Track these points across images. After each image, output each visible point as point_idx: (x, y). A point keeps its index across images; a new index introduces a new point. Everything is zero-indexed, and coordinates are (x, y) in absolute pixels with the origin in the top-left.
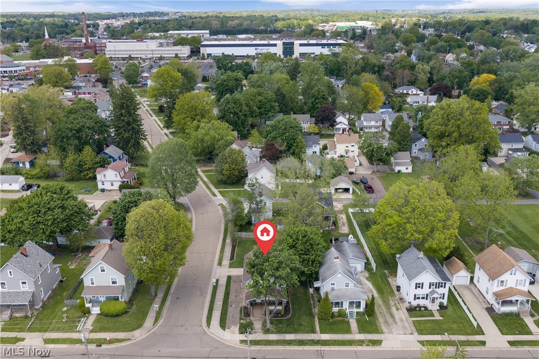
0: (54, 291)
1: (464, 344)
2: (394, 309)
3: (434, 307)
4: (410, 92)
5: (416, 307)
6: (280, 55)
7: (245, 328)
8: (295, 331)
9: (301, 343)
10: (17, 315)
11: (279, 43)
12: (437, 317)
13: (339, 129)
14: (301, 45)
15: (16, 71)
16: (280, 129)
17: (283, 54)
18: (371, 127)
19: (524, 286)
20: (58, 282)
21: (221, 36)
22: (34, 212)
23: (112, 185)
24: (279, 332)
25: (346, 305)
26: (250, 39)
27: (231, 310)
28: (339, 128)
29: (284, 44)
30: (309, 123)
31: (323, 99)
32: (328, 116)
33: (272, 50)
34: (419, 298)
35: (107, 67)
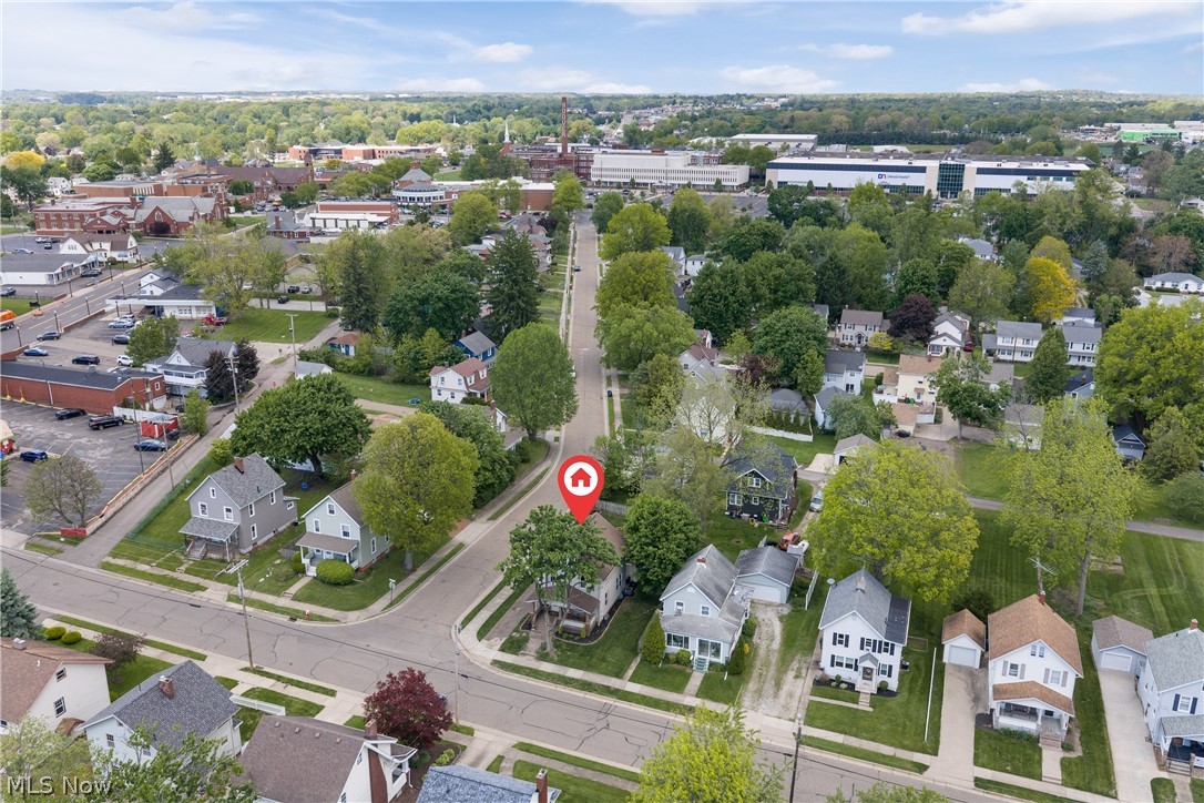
0: (278, 534)
1: (882, 760)
2: (791, 674)
3: (867, 688)
4: (1181, 287)
5: (832, 680)
6: (930, 191)
7: (513, 646)
8: (589, 667)
9: (587, 686)
10: (214, 556)
11: (933, 165)
12: (864, 705)
13: (939, 348)
14: (981, 171)
15: (412, 199)
16: (777, 332)
17: (938, 189)
18: (1012, 351)
19: (1064, 685)
20: (289, 523)
21: (836, 148)
22: (281, 415)
23: (453, 397)
24: (561, 662)
25: (694, 646)
26: (902, 156)
27: (509, 614)
28: (938, 346)
29: (942, 167)
30: (877, 329)
31: (924, 283)
32: (916, 318)
33: (913, 180)
34: (840, 664)
35: (572, 198)
